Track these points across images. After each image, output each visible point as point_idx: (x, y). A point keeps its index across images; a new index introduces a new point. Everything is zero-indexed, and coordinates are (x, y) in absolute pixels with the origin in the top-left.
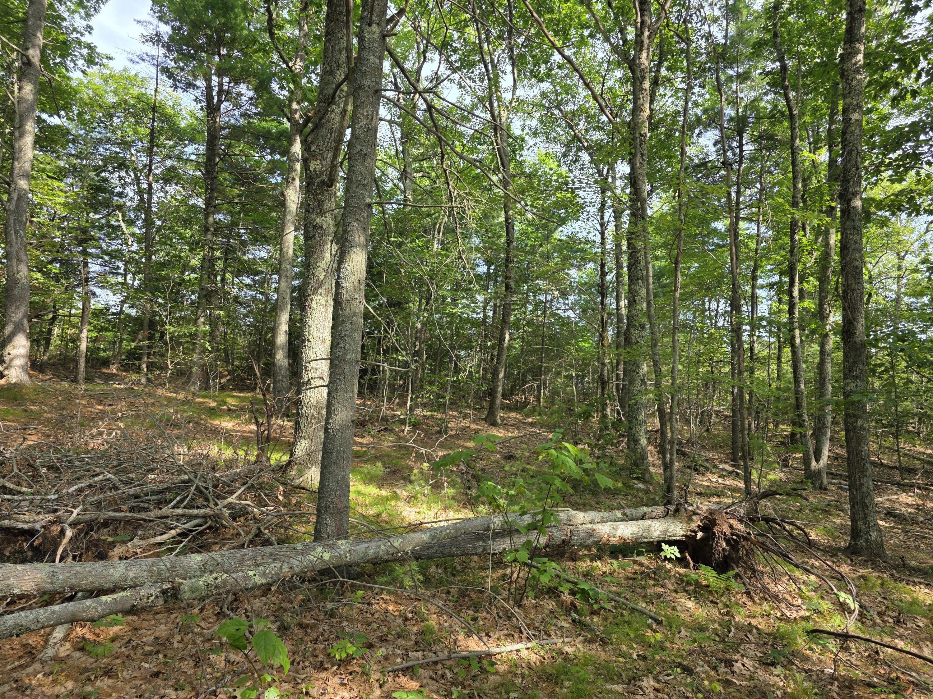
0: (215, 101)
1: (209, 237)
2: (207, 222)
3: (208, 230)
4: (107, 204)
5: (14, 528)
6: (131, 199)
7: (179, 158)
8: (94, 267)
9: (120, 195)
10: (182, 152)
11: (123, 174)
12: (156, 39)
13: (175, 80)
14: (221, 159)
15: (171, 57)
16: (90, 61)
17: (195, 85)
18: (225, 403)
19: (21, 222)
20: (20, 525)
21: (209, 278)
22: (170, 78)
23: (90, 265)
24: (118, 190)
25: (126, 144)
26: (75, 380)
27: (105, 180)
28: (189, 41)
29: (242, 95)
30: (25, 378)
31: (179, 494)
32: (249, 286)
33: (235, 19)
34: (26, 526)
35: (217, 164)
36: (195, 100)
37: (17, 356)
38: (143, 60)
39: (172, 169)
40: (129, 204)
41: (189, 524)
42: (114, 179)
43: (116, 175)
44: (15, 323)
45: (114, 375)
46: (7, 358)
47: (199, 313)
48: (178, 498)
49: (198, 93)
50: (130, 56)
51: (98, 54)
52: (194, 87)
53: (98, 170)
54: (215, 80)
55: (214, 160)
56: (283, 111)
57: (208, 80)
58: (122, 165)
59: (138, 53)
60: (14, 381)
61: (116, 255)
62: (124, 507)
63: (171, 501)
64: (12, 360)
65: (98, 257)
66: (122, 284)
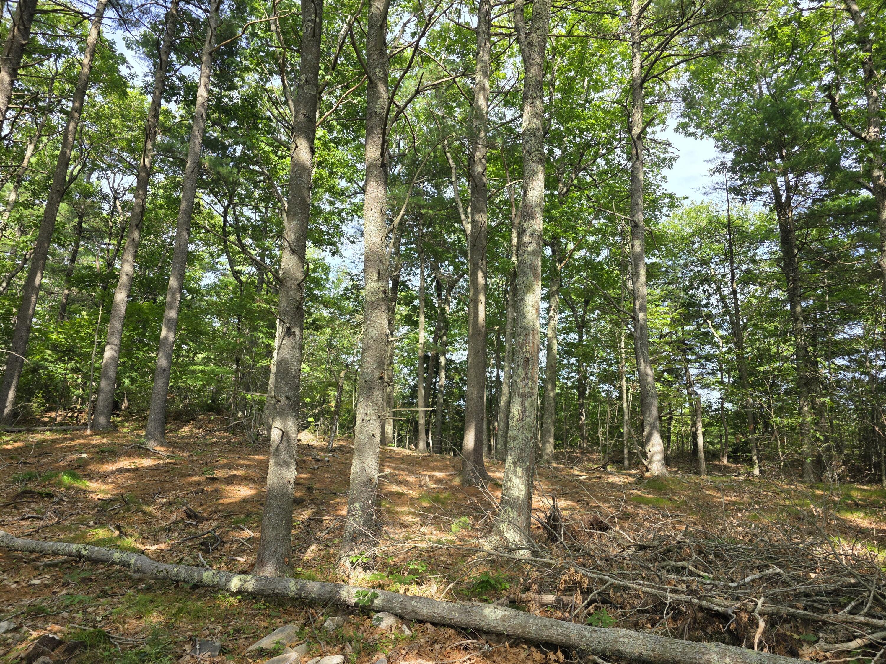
0: (783, 199)
1: (799, 326)
2: (795, 313)
3: (798, 319)
4: (697, 314)
5: (711, 610)
6: (717, 306)
7: (753, 261)
8: (694, 371)
9: (707, 305)
10: (755, 255)
11: (706, 287)
12: (722, 168)
13: (742, 195)
14: (799, 250)
15: (736, 177)
16: (672, 206)
17: (761, 192)
18: (850, 497)
19: (644, 345)
20: (716, 608)
21: (806, 366)
22: (737, 195)
23: (690, 370)
24: (705, 301)
25: (705, 263)
26: (698, 473)
27: (693, 296)
28: (751, 157)
29: (810, 183)
30: (665, 471)
31: (853, 599)
32: (846, 368)
33: (794, 119)
34: (720, 609)
35: (796, 255)
36: (764, 205)
37: (656, 453)
38: (715, 189)
39: (748, 271)
40: (714, 312)
41: (875, 635)
42: (700, 293)
43: (701, 289)
44: (650, 425)
45: (725, 466)
46: (649, 455)
47: (802, 403)
48: (853, 603)
49: (766, 198)
50: (704, 191)
51: (677, 199)
52: (760, 194)
53: (686, 289)
54: (781, 181)
55: (793, 252)
56: (859, 183)
57: (774, 183)
58: (706, 280)
59: (710, 185)
60: (656, 474)
61: (708, 358)
62: (799, 605)
63: (846, 605)
64: (652, 456)
65: (696, 361)
66: (720, 383)
